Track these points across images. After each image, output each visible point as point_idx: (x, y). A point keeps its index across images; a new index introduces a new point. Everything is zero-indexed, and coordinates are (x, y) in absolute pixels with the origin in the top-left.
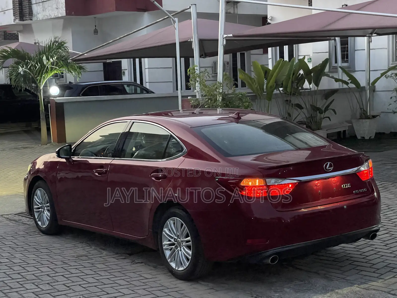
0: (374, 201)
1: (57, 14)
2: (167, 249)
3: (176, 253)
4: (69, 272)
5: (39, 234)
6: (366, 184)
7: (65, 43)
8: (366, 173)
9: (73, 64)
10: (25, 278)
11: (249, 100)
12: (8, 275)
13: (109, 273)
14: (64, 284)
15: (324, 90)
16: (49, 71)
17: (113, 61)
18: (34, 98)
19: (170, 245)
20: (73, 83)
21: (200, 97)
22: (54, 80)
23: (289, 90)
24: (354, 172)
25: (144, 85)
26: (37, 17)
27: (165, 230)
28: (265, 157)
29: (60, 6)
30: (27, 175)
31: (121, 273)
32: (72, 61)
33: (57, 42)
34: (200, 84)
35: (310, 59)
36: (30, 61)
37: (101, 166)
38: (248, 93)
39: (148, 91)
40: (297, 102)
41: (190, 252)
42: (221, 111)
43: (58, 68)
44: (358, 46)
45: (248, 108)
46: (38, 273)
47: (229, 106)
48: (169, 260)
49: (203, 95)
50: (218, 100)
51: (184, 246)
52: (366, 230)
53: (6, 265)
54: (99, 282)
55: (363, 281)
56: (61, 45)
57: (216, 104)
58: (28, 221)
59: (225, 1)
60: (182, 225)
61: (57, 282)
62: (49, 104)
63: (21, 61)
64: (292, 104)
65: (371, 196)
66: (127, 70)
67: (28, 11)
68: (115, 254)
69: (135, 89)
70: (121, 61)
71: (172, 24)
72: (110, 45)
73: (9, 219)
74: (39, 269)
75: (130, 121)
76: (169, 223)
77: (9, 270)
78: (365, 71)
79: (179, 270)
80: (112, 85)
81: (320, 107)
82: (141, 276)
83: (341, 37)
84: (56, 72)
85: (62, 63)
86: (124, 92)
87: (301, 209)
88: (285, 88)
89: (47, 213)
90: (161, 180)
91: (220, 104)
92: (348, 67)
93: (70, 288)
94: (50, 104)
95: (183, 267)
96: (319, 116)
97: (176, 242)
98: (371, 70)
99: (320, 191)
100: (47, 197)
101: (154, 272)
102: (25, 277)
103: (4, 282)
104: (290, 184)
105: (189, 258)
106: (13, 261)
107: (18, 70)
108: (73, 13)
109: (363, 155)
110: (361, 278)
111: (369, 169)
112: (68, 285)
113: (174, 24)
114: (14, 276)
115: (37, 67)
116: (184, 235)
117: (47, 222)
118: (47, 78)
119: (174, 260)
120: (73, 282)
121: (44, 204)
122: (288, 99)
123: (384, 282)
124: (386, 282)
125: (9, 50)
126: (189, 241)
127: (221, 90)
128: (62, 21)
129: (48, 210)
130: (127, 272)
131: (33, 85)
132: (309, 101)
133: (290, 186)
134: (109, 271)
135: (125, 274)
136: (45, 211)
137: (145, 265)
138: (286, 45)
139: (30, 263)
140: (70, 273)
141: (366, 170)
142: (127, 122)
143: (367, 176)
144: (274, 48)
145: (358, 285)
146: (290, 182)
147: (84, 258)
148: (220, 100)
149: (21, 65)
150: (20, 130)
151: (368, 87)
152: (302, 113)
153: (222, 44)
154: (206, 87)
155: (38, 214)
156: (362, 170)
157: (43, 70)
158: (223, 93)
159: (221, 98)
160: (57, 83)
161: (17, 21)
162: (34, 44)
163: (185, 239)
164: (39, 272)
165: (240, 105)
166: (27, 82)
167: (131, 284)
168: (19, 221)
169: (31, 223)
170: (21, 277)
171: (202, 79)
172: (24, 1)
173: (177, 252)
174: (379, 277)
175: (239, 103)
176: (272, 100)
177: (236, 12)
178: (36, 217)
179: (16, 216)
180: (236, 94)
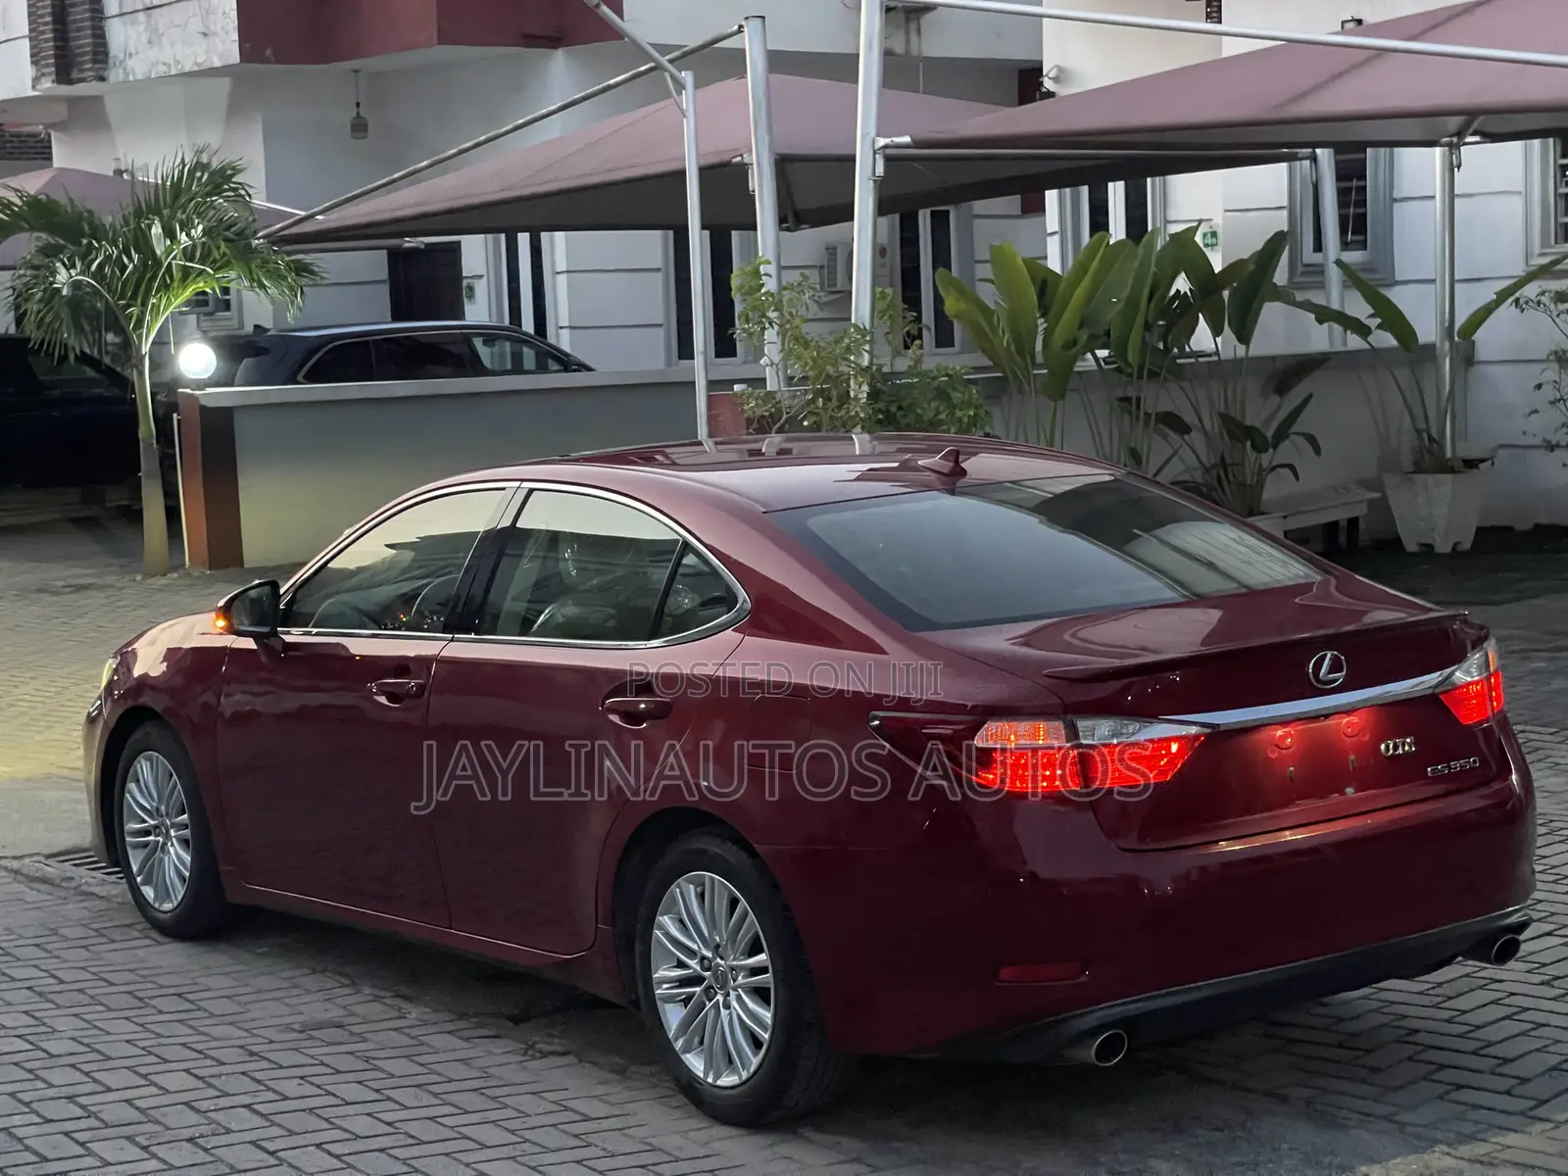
0: (1509, 807)
1: (204, 58)
2: (670, 999)
3: (706, 1015)
4: (275, 1091)
5: (146, 937)
6: (1476, 737)
7: (237, 171)
8: (1478, 695)
9: (269, 253)
10: (97, 1118)
11: (976, 396)
12: (27, 1104)
13: (436, 1095)
14: (253, 1143)
15: (1273, 358)
16: (176, 284)
17: (427, 245)
18: (115, 392)
19: (684, 982)
20: (268, 330)
21: (782, 384)
22: (193, 318)
23: (1132, 356)
24: (1430, 691)
25: (551, 339)
26: (125, 69)
27: (665, 920)
28: (1070, 632)
29: (215, 24)
30: (99, 702)
31: (483, 1094)
32: (269, 242)
33: (204, 167)
34: (782, 333)
35: (1212, 237)
36: (99, 242)
37: (401, 666)
38: (973, 368)
39: (567, 363)
40: (1164, 406)
41: (767, 1015)
42: (868, 446)
43: (212, 272)
44: (1405, 186)
45: (974, 429)
46: (147, 1096)
47: (899, 423)
48: (678, 1045)
49: (792, 378)
50: (856, 396)
51: (739, 990)
52: (1477, 923)
53: (16, 1064)
54: (395, 1133)
55: (1468, 1128)
56: (221, 179)
57: (847, 413)
58: (103, 883)
59: (881, 3)
60: (734, 903)
61: (228, 1131)
62: (175, 415)
63: (62, 242)
64: (1146, 413)
65: (1496, 786)
66: (485, 278)
67: (88, 45)
68: (454, 1017)
69: (513, 355)
70: (459, 243)
71: (669, 95)
72: (419, 182)
73: (22, 874)
74: (149, 1080)
75: (517, 484)
76: (682, 893)
77: (31, 1085)
78: (1433, 281)
79: (719, 1083)
80: (423, 340)
81: (1257, 425)
82: (567, 1109)
83: (1339, 147)
84: (201, 285)
85: (227, 251)
86: (470, 365)
87: (1217, 842)
88: (1120, 352)
89: (181, 852)
90: (645, 725)
91: (862, 415)
92: (1368, 268)
93: (278, 1158)
94: (178, 415)
95: (735, 1071)
96: (1252, 461)
97: (708, 969)
98: (1456, 277)
99: (1292, 769)
100: (179, 786)
101: (618, 1091)
102: (94, 1113)
103: (11, 1134)
104: (1175, 742)
105: (760, 1038)
106: (43, 1045)
107: (51, 279)
108: (268, 52)
109: (1465, 622)
110: (1462, 1118)
111: (1488, 678)
112: (271, 1146)
113: (679, 94)
114: (50, 1110)
115: (127, 268)
116: (740, 944)
117: (181, 889)
118: (168, 312)
119: (701, 1043)
120: (292, 1133)
121: (167, 814)
122: (1131, 392)
123: (1552, 1134)
124: (1559, 1133)
125: (18, 201)
126: (764, 971)
127: (866, 356)
128: (225, 83)
129: (184, 842)
130: (505, 1090)
131: (110, 337)
132: (1211, 401)
133: (1174, 747)
134: (435, 1089)
135: (501, 1099)
136: (172, 845)
137: (581, 1061)
138: (1114, 180)
139: (113, 1055)
140: (278, 1098)
141: (1477, 683)
142: (504, 489)
143: (1481, 706)
144: (1068, 190)
145: (1449, 1145)
146: (1172, 731)
147: (334, 1034)
148: (860, 399)
149: (65, 260)
150: (57, 516)
151: (1447, 344)
152: (1185, 451)
153: (870, 173)
154: (806, 345)
155: (141, 858)
156: (1459, 683)
157: (151, 276)
158: (874, 368)
159: (865, 388)
160: (205, 332)
161: (47, 84)
162: (112, 174)
163: (745, 959)
164: (153, 1090)
165: (942, 416)
166: (87, 328)
167: (526, 1141)
168: (63, 884)
169: (113, 893)
170: (79, 1112)
171: (791, 314)
172: (74, 5)
173: (713, 1011)
174: (1531, 1114)
175: (937, 408)
176: (1069, 395)
177: (914, 51)
178: (135, 869)
179: (50, 861)
180: (922, 375)
